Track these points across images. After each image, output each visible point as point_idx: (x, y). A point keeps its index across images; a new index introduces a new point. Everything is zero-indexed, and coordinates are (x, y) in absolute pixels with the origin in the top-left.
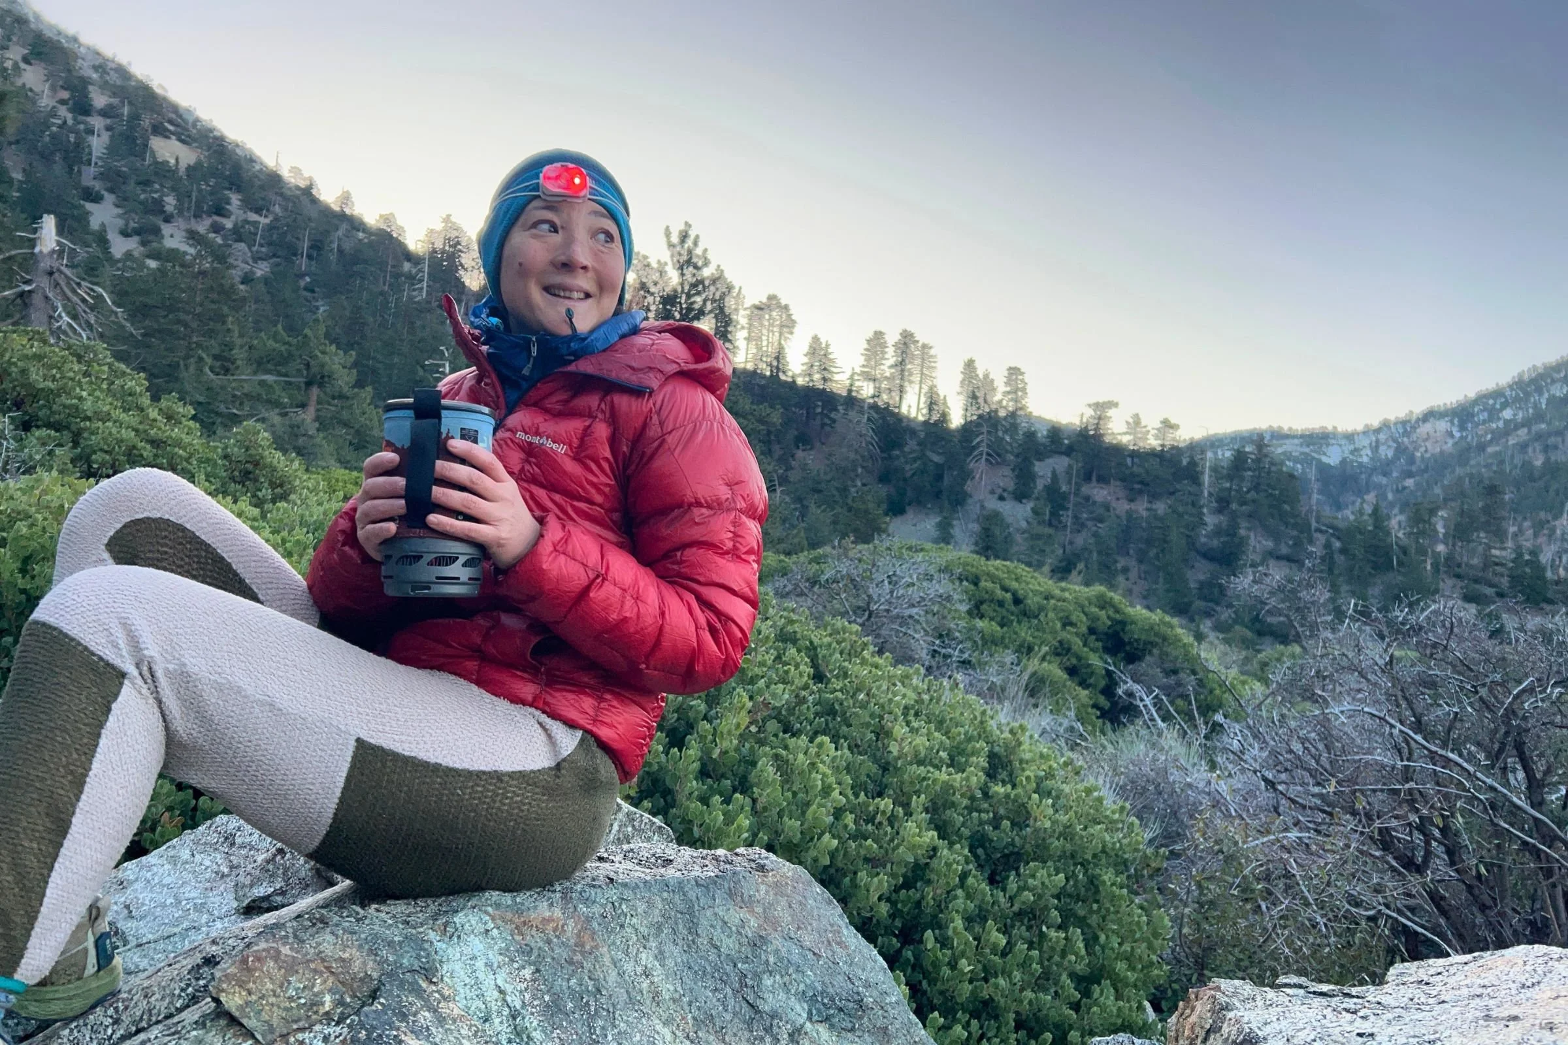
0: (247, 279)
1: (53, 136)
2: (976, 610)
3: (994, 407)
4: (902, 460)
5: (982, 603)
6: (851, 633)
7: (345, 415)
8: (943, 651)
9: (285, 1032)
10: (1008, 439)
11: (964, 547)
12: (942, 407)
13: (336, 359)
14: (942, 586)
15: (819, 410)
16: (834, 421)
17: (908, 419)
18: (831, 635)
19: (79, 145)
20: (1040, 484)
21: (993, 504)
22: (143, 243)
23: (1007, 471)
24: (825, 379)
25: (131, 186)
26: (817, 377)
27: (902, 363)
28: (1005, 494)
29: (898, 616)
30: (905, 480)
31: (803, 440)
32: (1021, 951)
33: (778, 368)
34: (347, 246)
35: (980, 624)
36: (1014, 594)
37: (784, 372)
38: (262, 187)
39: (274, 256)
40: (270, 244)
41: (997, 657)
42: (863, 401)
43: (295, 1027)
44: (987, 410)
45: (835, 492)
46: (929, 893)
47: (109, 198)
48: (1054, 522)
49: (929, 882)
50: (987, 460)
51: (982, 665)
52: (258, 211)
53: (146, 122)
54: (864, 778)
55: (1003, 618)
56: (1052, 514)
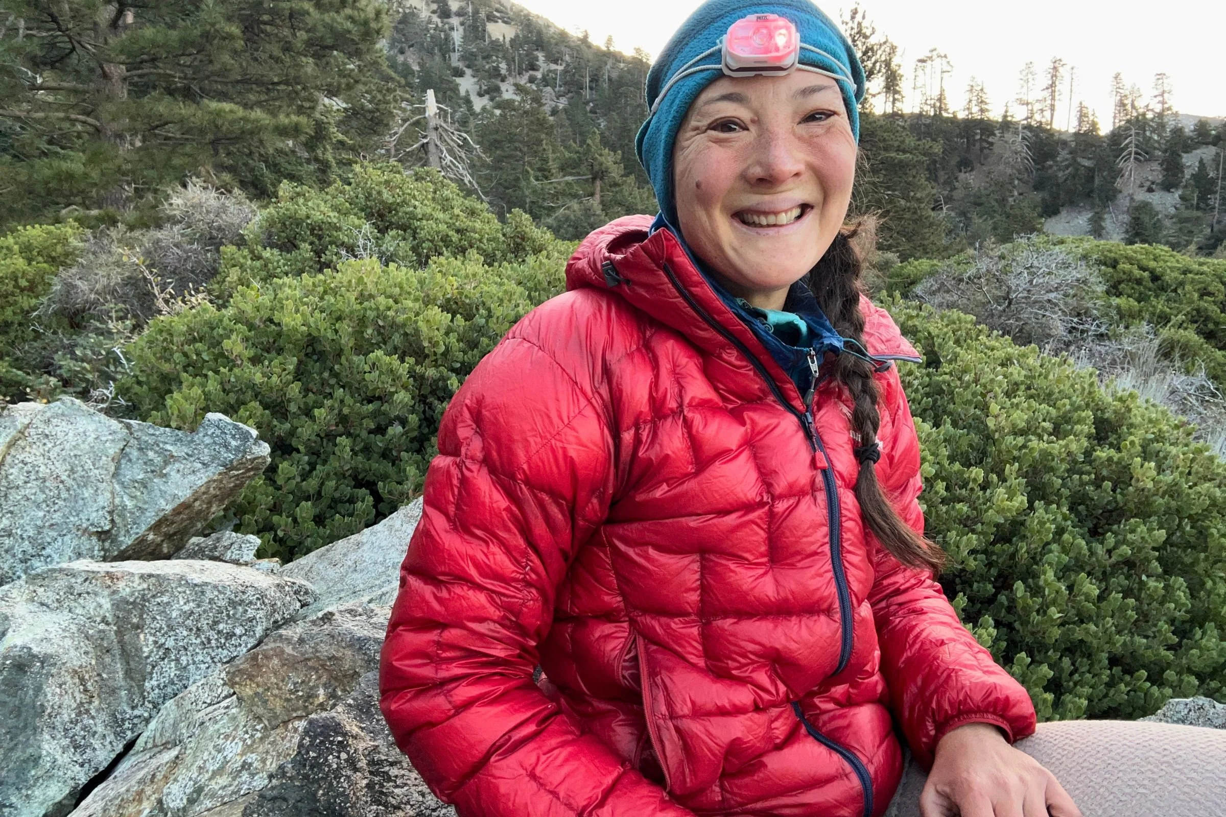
0: (554, 112)
1: (432, 37)
2: (1114, 289)
3: (1141, 111)
4: (1055, 168)
5: (1120, 282)
6: (966, 322)
7: (619, 197)
8: (1081, 327)
9: (286, 718)
10: (1156, 137)
11: (1115, 236)
12: (1091, 118)
13: (609, 159)
14: (1080, 272)
15: (978, 137)
16: (992, 144)
17: (1060, 132)
18: (947, 325)
19: (447, 39)
20: (1188, 174)
21: (1141, 196)
22: (492, 99)
23: (1155, 166)
24: (982, 111)
25: (480, 62)
26: (975, 109)
27: (1053, 85)
28: (1154, 187)
29: (1035, 302)
30: (1058, 185)
31: (965, 164)
32: (1115, 599)
33: (940, 108)
34: (614, 75)
35: (1115, 301)
36: (1152, 272)
37: (946, 110)
38: (556, 44)
39: (569, 91)
40: (565, 84)
41: (1132, 329)
42: (1017, 123)
43: (295, 715)
44: (1135, 114)
45: (994, 203)
46: (1023, 547)
47: (468, 72)
48: (1202, 205)
49: (1024, 537)
50: (1135, 159)
51: (1117, 337)
52: (556, 62)
53: (483, 15)
54: (965, 448)
55: (1140, 294)
56: (1199, 198)
